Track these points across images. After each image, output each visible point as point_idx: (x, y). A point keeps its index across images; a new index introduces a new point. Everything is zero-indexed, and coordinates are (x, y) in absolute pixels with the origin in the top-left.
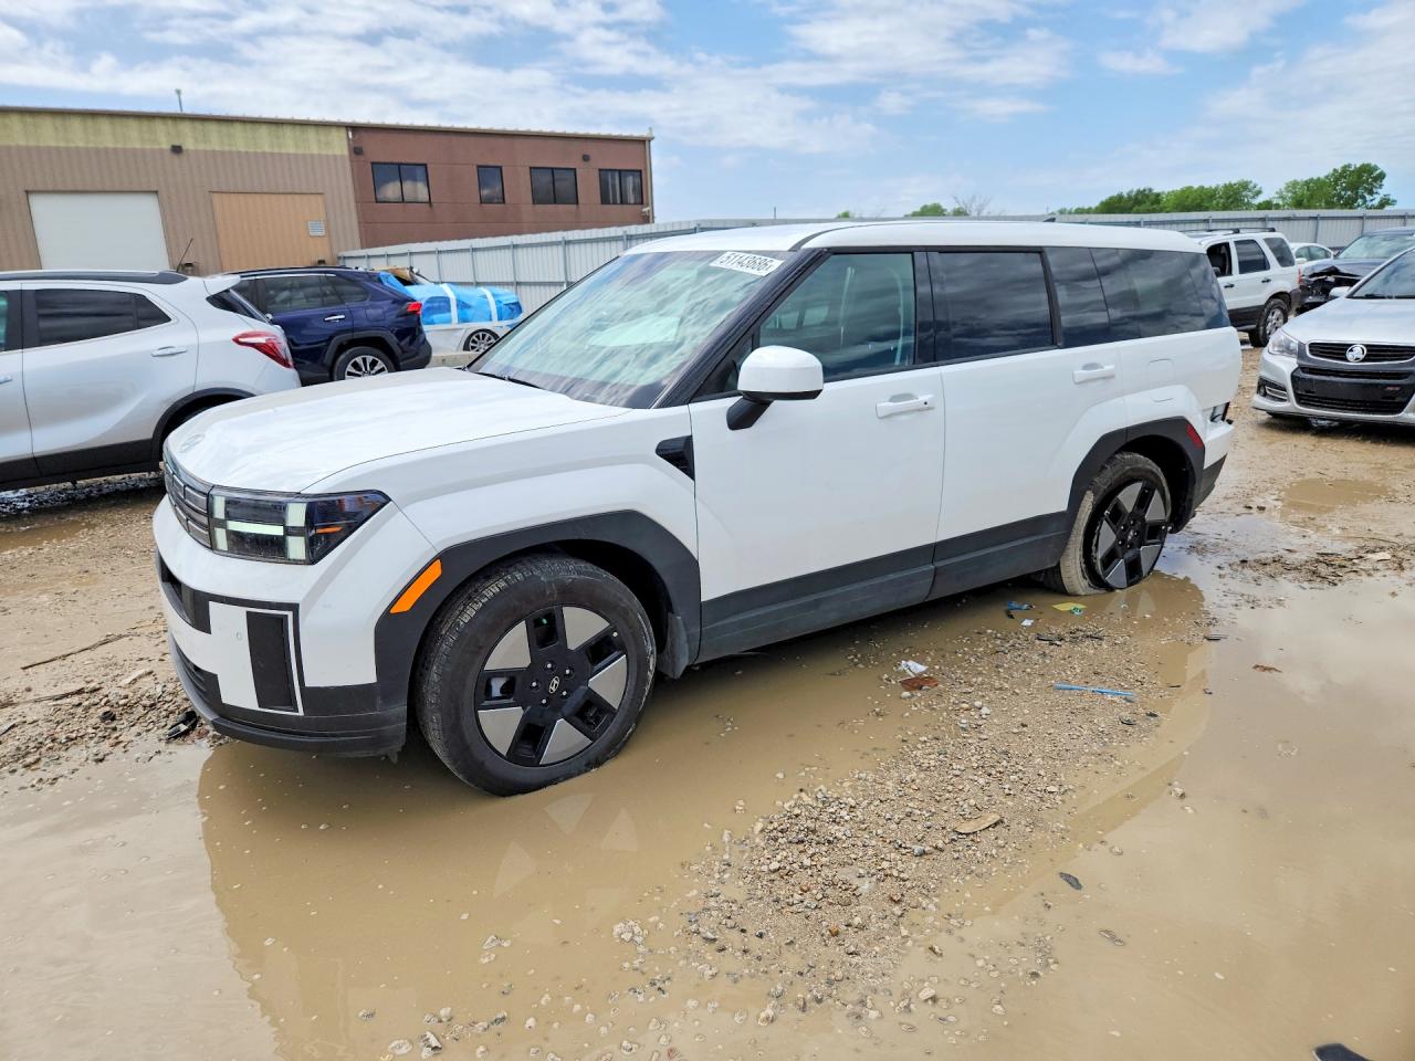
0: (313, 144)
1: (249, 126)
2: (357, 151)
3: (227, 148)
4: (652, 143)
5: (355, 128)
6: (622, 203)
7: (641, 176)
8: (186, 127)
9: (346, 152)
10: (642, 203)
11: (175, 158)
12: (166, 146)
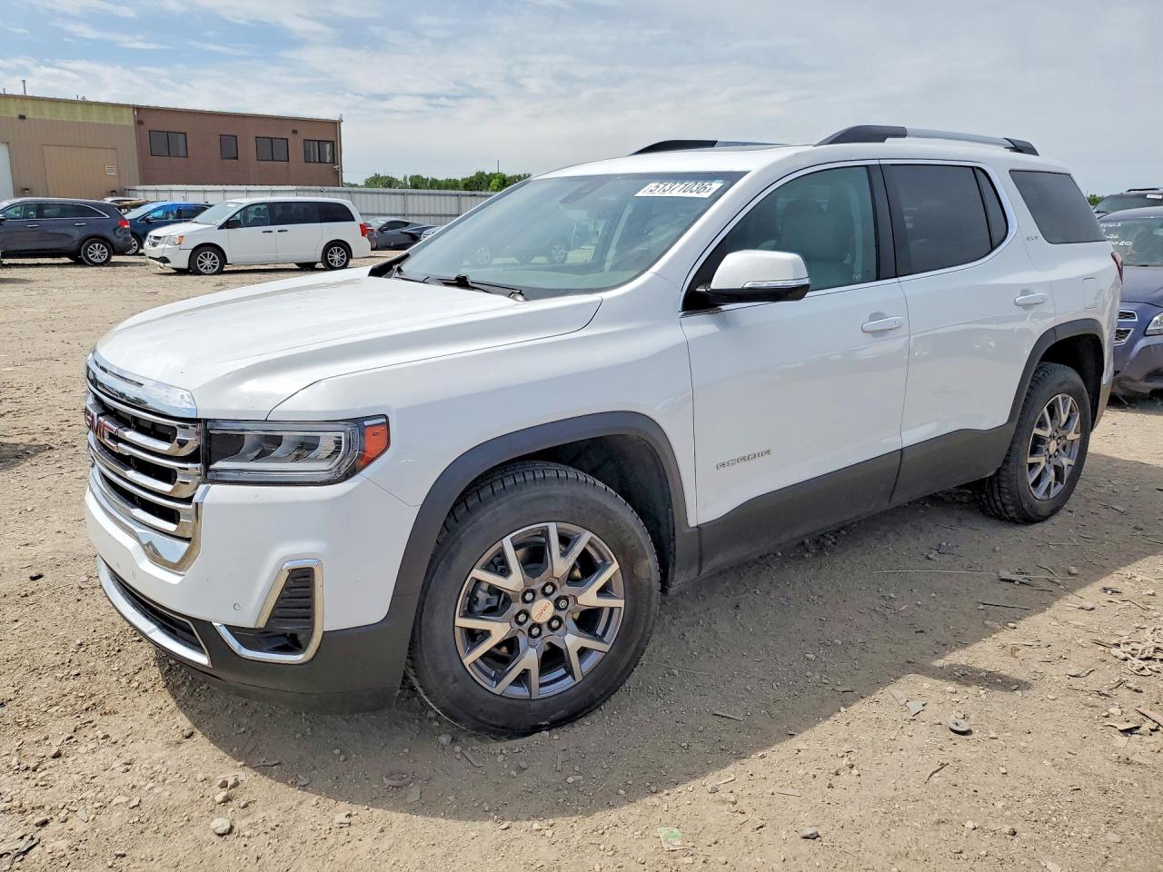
0: (111, 118)
1: (70, 105)
2: (140, 123)
3: (54, 118)
4: (342, 124)
5: (138, 109)
6: (320, 162)
7: (335, 145)
8: (28, 104)
9: (132, 123)
10: (334, 163)
11: (20, 121)
12: (15, 115)
